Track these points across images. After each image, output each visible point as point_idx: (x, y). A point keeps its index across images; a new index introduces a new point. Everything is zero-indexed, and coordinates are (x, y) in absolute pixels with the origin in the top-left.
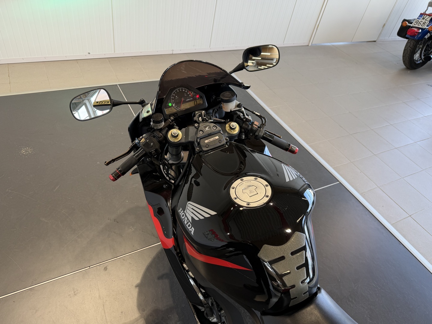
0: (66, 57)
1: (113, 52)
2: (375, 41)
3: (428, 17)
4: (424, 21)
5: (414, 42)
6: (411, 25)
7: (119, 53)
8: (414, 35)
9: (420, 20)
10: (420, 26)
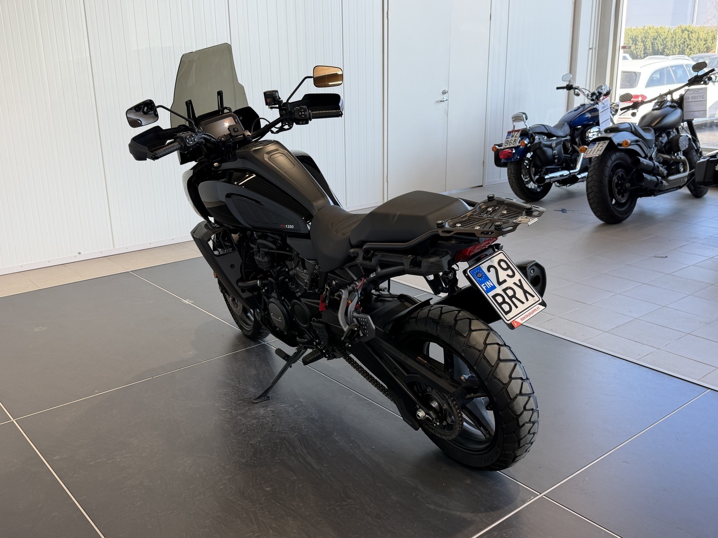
0: (49, 262)
1: (112, 248)
2: (482, 186)
3: (516, 133)
4: (514, 139)
5: (513, 166)
6: (502, 148)
7: (120, 248)
8: (509, 157)
9: (509, 140)
10: (512, 146)
